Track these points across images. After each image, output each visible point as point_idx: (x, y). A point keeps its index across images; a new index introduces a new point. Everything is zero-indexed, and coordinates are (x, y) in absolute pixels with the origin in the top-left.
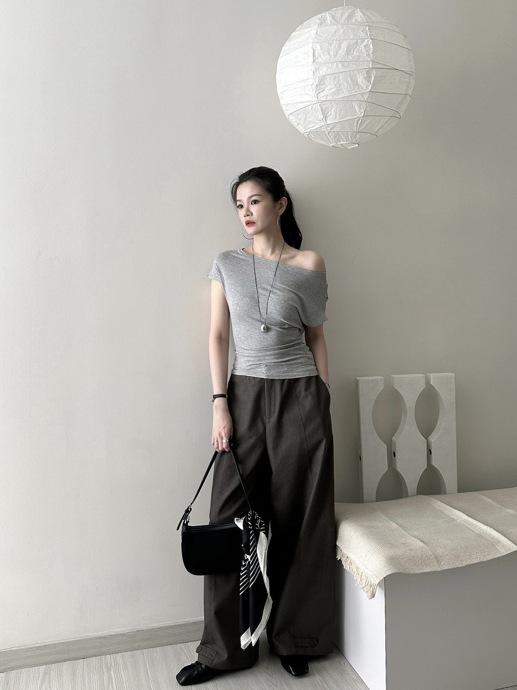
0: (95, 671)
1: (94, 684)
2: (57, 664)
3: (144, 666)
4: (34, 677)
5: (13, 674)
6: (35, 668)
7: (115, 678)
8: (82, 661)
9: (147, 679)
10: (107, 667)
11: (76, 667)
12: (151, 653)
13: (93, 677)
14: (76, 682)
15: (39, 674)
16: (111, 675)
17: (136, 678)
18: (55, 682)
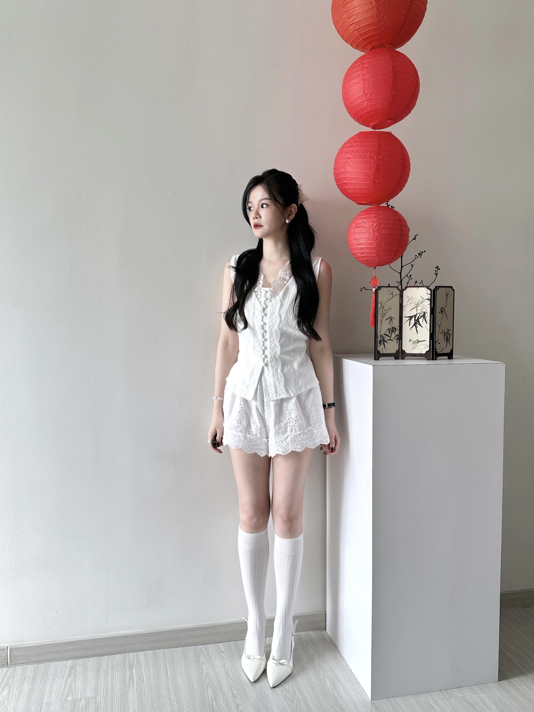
0: (118, 667)
1: (116, 681)
2: (83, 659)
3: (164, 665)
4: (61, 671)
5: (42, 666)
6: (63, 662)
7: (136, 676)
8: (107, 658)
9: (166, 678)
10: (130, 665)
11: (101, 663)
12: (172, 653)
13: (115, 674)
14: (100, 678)
15: (66, 668)
16: (133, 672)
17: (156, 676)
18: (80, 677)
